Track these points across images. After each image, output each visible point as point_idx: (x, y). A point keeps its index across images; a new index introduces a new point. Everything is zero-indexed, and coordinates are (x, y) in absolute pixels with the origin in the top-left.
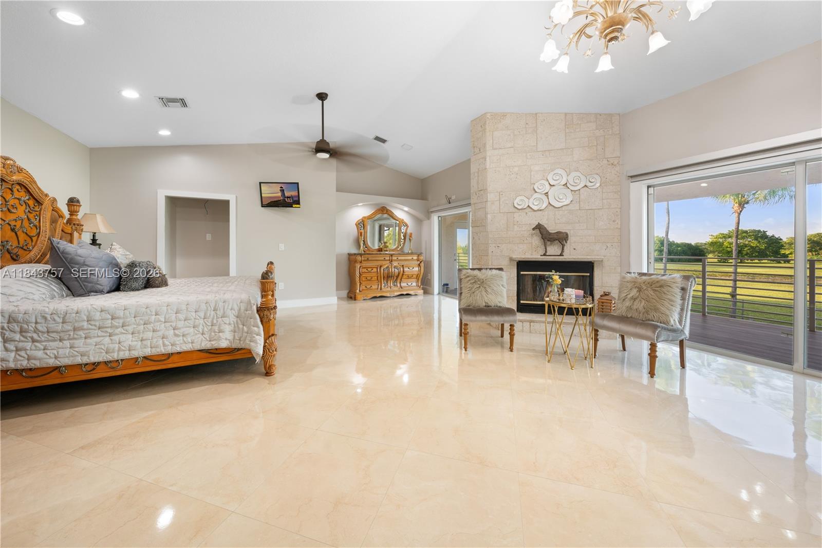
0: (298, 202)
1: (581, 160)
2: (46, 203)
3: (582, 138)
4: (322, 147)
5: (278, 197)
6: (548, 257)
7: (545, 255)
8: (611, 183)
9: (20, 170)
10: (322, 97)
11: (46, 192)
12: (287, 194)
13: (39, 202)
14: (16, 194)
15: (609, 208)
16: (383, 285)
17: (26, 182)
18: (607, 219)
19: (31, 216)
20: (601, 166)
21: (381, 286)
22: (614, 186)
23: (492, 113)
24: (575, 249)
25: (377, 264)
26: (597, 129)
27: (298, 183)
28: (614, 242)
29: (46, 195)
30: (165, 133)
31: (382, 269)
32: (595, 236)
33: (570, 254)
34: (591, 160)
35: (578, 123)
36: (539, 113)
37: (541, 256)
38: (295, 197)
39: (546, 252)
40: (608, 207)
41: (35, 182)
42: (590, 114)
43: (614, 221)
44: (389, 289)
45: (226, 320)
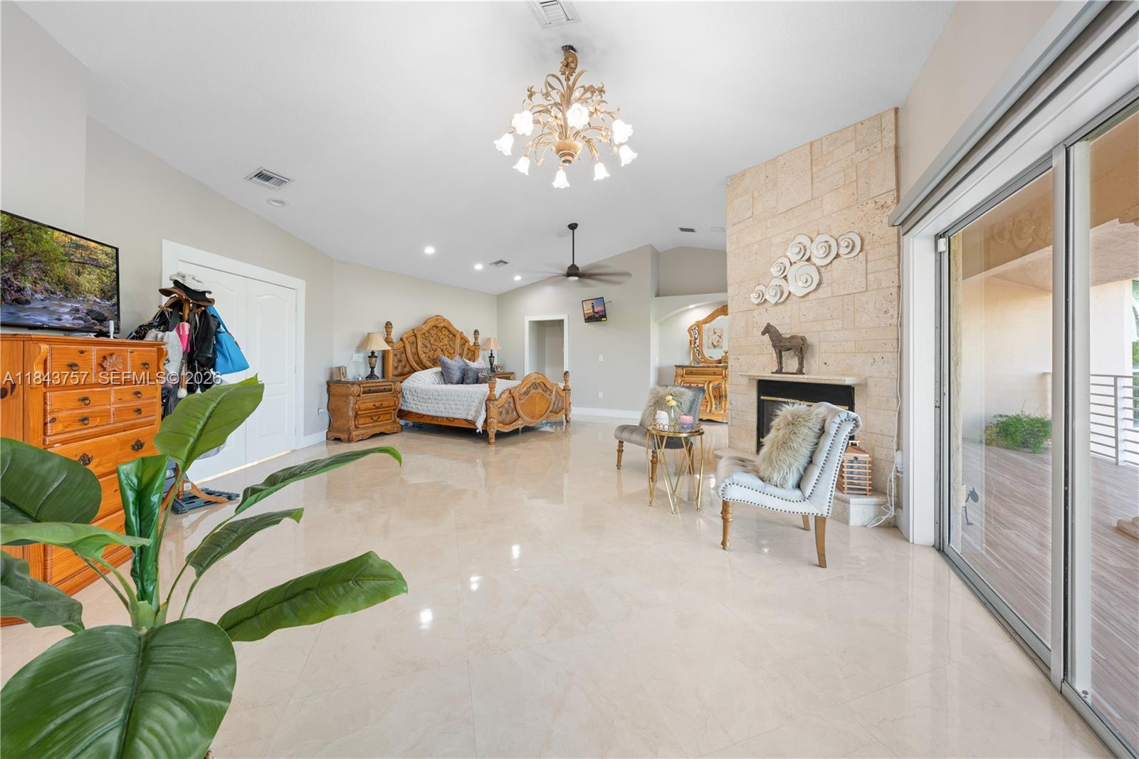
0: (605, 316)
1: (835, 213)
2: (458, 336)
3: (835, 174)
4: (573, 271)
5: (590, 313)
6: (784, 375)
7: (780, 371)
8: (882, 242)
9: (444, 320)
10: (573, 227)
11: (458, 329)
12: (596, 310)
13: (454, 336)
14: (444, 333)
15: (878, 289)
16: (714, 406)
17: (447, 325)
18: (874, 309)
19: (451, 343)
20: (865, 215)
21: (711, 407)
22: (886, 247)
23: (730, 176)
24: (826, 364)
25: (705, 379)
26: (856, 151)
27: (602, 298)
28: (886, 352)
29: (458, 331)
30: (518, 278)
31: (711, 385)
32: (855, 341)
33: (819, 372)
34: (849, 208)
35: (829, 152)
36: (778, 156)
37: (772, 373)
38: (602, 311)
39: (782, 368)
40: (875, 287)
41: (451, 325)
42: (846, 128)
43: (886, 312)
44: (722, 412)
45: (474, 404)
